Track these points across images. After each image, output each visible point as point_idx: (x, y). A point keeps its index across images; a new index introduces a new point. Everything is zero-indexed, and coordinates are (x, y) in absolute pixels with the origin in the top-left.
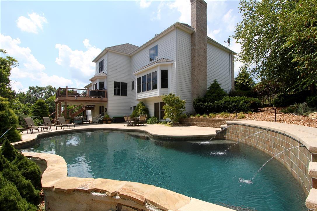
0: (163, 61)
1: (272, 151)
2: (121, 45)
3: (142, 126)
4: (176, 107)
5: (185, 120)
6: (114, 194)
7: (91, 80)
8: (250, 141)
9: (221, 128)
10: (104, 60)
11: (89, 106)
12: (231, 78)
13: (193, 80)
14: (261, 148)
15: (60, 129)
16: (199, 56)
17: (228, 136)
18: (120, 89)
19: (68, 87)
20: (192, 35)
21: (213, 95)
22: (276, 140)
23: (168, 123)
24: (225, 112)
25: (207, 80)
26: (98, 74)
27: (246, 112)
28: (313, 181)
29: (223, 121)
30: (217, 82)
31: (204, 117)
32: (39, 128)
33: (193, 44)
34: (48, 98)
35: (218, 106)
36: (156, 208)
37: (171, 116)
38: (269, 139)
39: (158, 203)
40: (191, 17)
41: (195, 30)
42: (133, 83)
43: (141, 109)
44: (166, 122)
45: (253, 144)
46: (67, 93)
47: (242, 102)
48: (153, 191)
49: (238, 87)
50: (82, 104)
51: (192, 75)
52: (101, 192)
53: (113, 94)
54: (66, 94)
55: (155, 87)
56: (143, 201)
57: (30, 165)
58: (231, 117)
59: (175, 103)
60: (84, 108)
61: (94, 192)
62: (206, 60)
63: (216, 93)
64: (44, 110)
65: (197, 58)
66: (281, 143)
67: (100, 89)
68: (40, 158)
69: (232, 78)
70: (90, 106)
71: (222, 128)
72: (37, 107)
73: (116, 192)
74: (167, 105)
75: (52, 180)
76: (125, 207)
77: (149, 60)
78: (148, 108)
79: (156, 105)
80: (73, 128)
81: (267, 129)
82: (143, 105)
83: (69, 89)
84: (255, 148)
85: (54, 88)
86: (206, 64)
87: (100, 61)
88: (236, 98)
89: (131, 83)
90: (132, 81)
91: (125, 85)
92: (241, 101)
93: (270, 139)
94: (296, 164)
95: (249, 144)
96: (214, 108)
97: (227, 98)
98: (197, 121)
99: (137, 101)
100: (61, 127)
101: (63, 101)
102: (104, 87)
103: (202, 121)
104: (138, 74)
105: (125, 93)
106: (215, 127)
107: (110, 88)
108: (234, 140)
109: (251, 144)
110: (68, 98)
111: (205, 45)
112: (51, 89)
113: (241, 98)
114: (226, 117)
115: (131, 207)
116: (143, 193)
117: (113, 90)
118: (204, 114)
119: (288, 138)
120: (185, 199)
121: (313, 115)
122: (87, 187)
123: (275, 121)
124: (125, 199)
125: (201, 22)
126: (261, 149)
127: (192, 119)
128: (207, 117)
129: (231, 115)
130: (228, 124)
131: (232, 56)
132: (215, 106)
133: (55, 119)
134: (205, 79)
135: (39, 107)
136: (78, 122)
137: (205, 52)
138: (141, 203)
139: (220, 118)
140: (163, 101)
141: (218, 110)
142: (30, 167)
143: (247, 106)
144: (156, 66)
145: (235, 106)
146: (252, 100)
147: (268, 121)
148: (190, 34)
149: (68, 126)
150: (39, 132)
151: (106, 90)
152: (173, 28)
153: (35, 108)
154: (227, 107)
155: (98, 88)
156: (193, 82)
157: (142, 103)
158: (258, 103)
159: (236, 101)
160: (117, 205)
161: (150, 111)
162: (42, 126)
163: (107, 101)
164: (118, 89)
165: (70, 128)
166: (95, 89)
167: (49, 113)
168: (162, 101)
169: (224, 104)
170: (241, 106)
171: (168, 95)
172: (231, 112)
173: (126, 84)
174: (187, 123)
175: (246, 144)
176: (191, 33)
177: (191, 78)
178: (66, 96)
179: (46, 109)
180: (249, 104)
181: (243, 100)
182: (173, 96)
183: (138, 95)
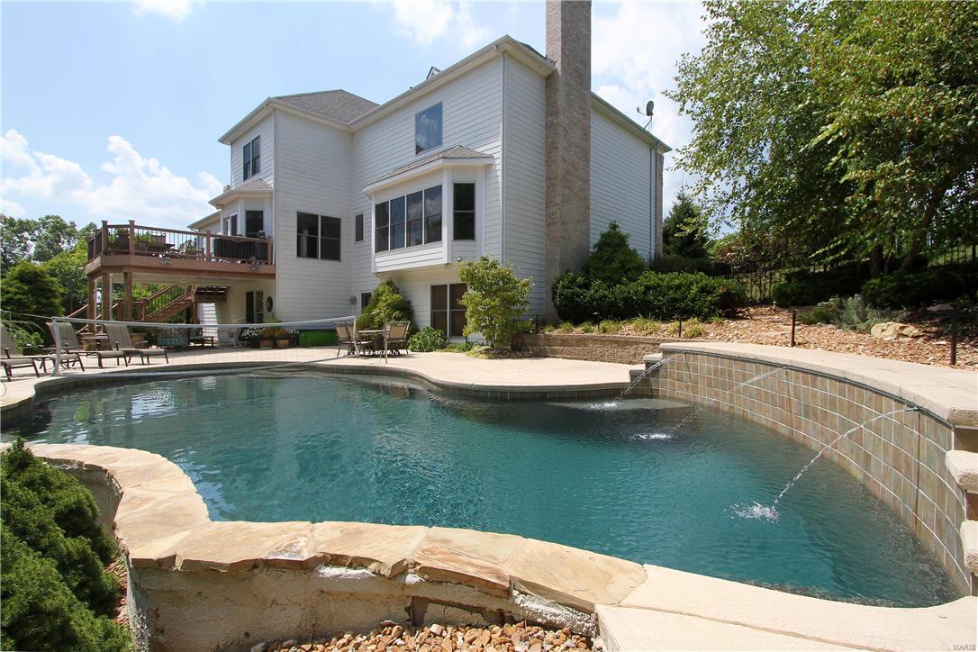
0: (460, 155)
1: (799, 427)
2: (320, 93)
3: (395, 356)
4: (503, 299)
5: (527, 341)
6: (400, 570)
7: (215, 202)
8: (731, 401)
9: (644, 365)
10: (262, 139)
11: (209, 289)
12: (653, 220)
13: (550, 221)
14: (764, 418)
15: (112, 365)
16: (570, 146)
17: (664, 385)
18: (316, 239)
19: (135, 224)
20: (550, 79)
21: (608, 266)
22: (814, 395)
23: (476, 348)
24: (645, 317)
25: (589, 223)
26: (238, 184)
27: (705, 318)
28: (970, 502)
29: (642, 343)
30: (618, 230)
31: (587, 331)
32: (36, 362)
33: (551, 108)
34: (50, 258)
35: (625, 299)
36: (548, 601)
37: (484, 327)
38: (792, 393)
39: (554, 588)
40: (547, 24)
41: (558, 66)
42: (360, 220)
43: (389, 304)
44: (468, 347)
45: (739, 409)
46: (132, 244)
47: (694, 289)
48: (524, 552)
49: (672, 246)
50: (183, 281)
51: (548, 204)
52: (351, 563)
53: (295, 253)
54: (128, 245)
55: (434, 236)
56: (503, 584)
57: (60, 488)
58: (666, 333)
59: (498, 287)
60: (192, 298)
61: (326, 565)
62: (587, 161)
63: (617, 261)
64: (44, 301)
65: (561, 153)
66: (830, 404)
67: (247, 236)
68: (80, 464)
69: (656, 218)
70: (214, 289)
71: (648, 364)
72: (18, 288)
73: (405, 563)
74: (470, 291)
75: (162, 536)
76: (438, 605)
77: (414, 148)
78: (409, 302)
79: (437, 291)
80: (160, 362)
81: (786, 366)
82: (396, 291)
83: (141, 231)
84: (745, 420)
85: (69, 224)
86: (588, 173)
87: (248, 140)
88: (675, 278)
89: (354, 221)
90: (358, 212)
91: (333, 226)
92: (693, 287)
93: (795, 393)
94: (881, 461)
95: (726, 409)
96: (613, 305)
97: (652, 278)
98: (564, 342)
99: (375, 278)
100: (118, 357)
101: (118, 268)
102: (262, 229)
103: (581, 342)
104: (377, 192)
105: (332, 252)
106: (620, 362)
107: (282, 234)
108: (683, 397)
109: (733, 408)
110: (136, 260)
111: (586, 116)
112: (59, 228)
113: (691, 277)
114: (651, 333)
115: (460, 606)
116: (496, 559)
117: (295, 239)
118: (583, 322)
119: (856, 388)
120: (630, 571)
121: (883, 331)
122: (299, 552)
123: (794, 344)
124: (440, 582)
125: (573, 45)
126: (764, 422)
127: (548, 338)
128: (595, 331)
129: (663, 326)
130: (667, 352)
131: (656, 154)
132: (616, 299)
133: (84, 331)
134: (585, 219)
135: (26, 288)
136: (175, 342)
137: (586, 136)
138: (497, 591)
139: (633, 335)
140: (463, 279)
141: (624, 311)
142: (60, 493)
143: (710, 301)
144: (439, 171)
145: (675, 300)
146: (722, 285)
147: (772, 344)
148: (541, 76)
149: (142, 355)
150: (38, 375)
151: (270, 237)
152: (493, 54)
153: (8, 292)
154: (650, 302)
155: (241, 229)
156: (549, 225)
157: (389, 283)
158: (738, 295)
159: (678, 287)
160: (409, 604)
161: (415, 309)
162: (48, 352)
163: (273, 276)
164: (309, 239)
165: (148, 364)
166: (229, 235)
167: (64, 309)
168: (458, 281)
169: (645, 293)
170: (693, 300)
171: (477, 262)
172: (666, 318)
173: (338, 221)
174: (536, 349)
175: (717, 410)
176: (546, 75)
177: (544, 213)
178: (128, 253)
179: (50, 295)
180: (715, 295)
181: (697, 283)
182: (494, 265)
183: (377, 260)
